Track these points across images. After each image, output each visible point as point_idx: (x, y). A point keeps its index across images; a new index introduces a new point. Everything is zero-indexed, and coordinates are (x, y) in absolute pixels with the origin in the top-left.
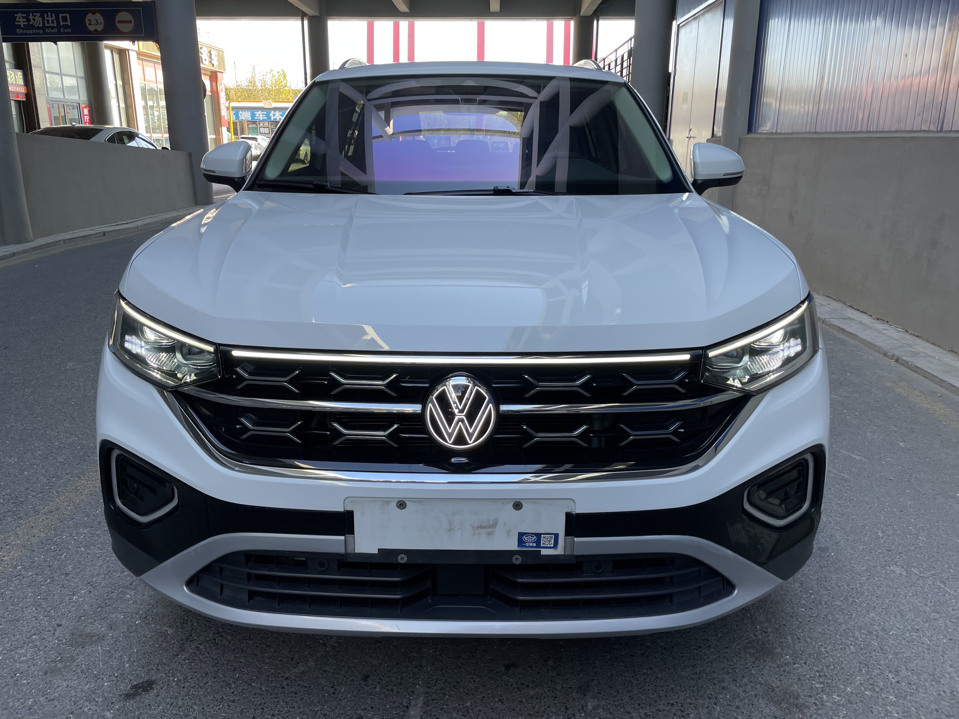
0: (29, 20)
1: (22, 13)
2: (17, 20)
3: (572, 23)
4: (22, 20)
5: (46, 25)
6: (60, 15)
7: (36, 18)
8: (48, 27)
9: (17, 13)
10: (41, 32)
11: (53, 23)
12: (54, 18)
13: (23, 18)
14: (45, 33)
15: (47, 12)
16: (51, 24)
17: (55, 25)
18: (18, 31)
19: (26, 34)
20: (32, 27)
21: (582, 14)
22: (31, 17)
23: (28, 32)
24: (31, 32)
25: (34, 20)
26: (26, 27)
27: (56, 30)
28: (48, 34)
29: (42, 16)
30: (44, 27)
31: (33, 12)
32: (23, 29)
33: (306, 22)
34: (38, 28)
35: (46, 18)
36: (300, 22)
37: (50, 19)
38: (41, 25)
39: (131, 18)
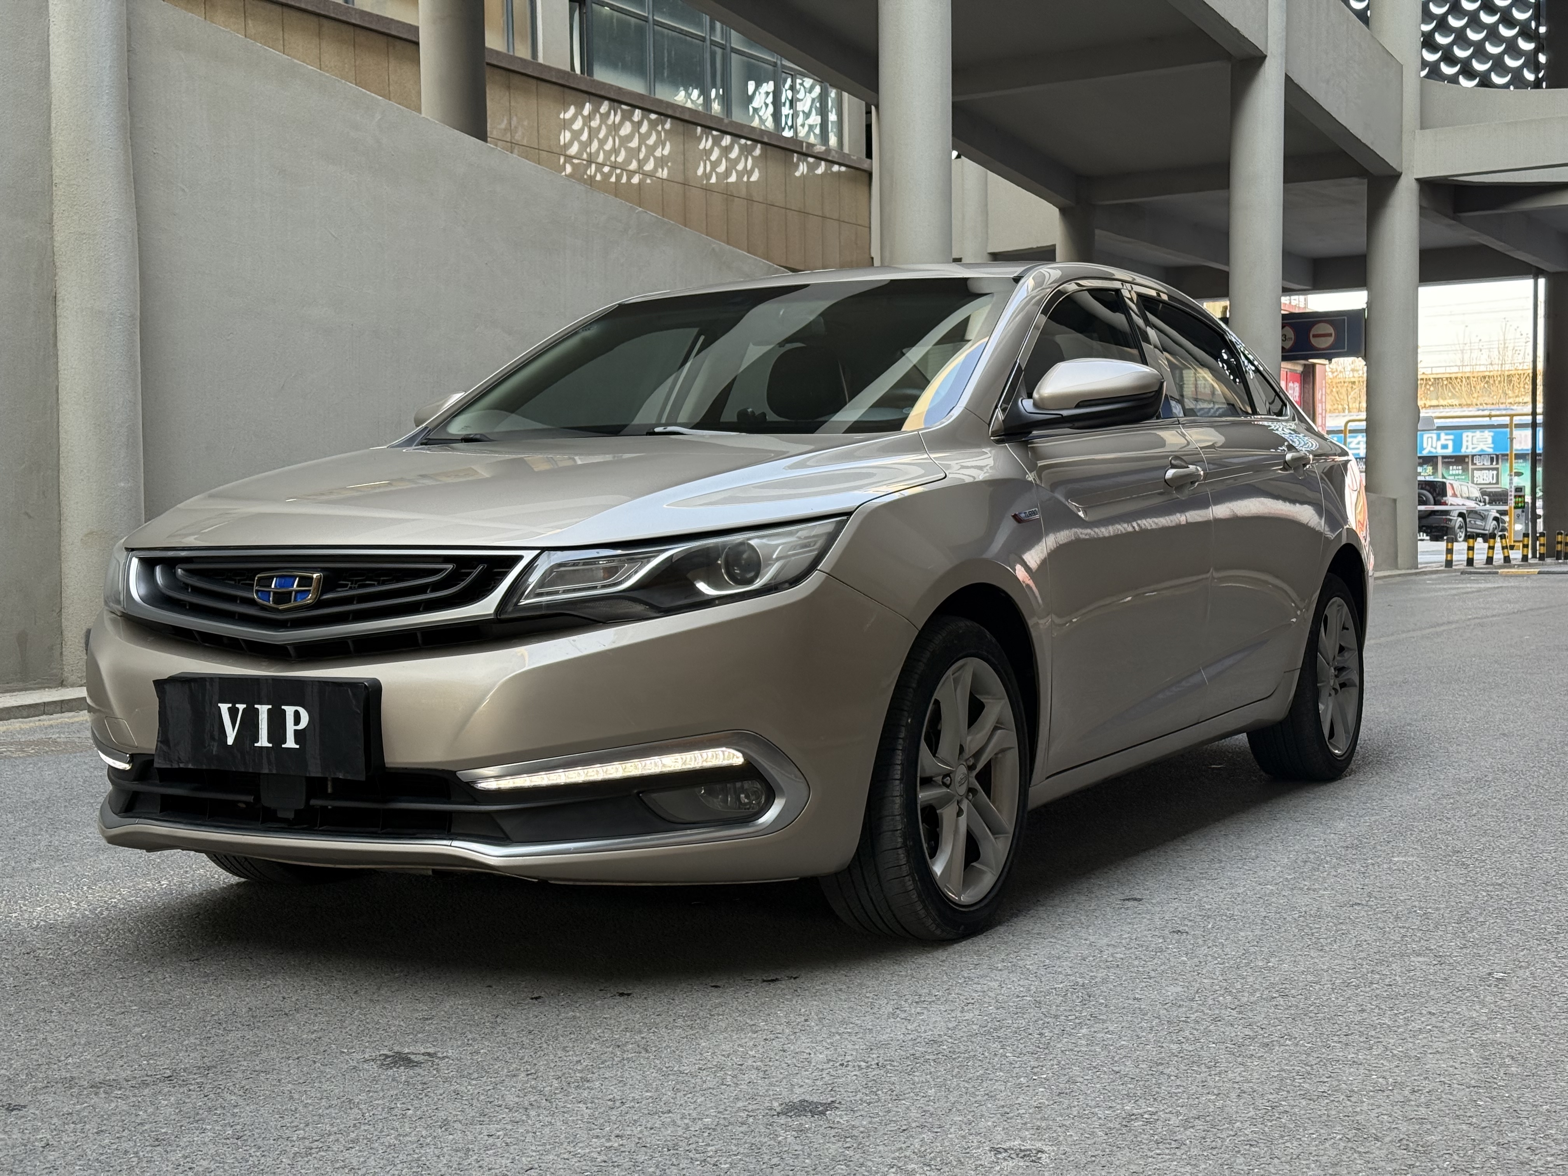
33: (1537, 281)
39: (1331, 330)
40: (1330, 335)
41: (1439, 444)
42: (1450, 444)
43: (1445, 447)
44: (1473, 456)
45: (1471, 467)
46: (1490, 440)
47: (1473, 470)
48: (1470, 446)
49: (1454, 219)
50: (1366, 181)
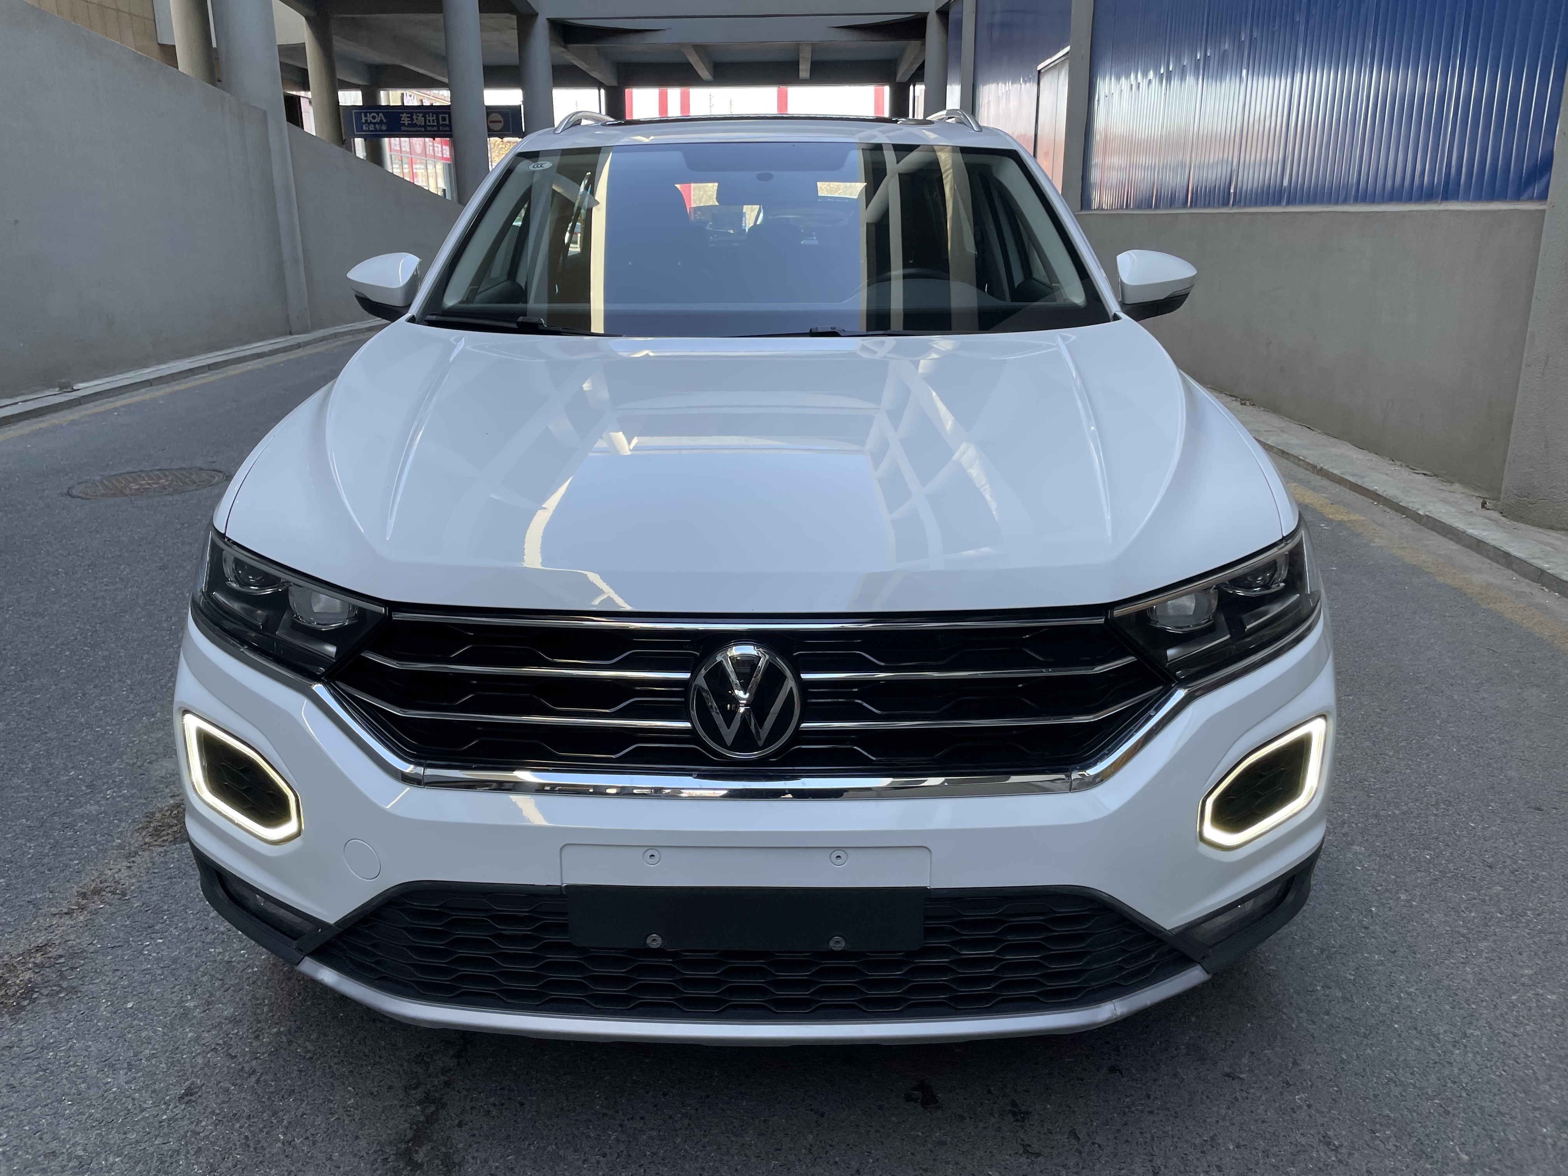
0: (412, 120)
1: (407, 113)
2: (402, 119)
3: (887, 89)
4: (406, 119)
5: (428, 123)
6: (440, 116)
7: (419, 118)
8: (429, 126)
9: (402, 113)
10: (423, 129)
11: (433, 122)
12: (435, 118)
13: (408, 117)
14: (426, 130)
15: (429, 113)
16: (431, 124)
17: (435, 124)
18: (403, 128)
19: (410, 131)
20: (415, 125)
21: (898, 80)
22: (414, 117)
23: (411, 129)
24: (415, 129)
25: (417, 119)
26: (410, 125)
27: (436, 129)
28: (429, 131)
29: (424, 116)
30: (425, 126)
31: (416, 113)
32: (407, 126)
33: (603, 91)
34: (421, 126)
35: (428, 118)
36: (597, 91)
37: (431, 119)
38: (423, 124)
39: (501, 119)
40: (500, 122)
49: (565, 47)
50: (515, 17)
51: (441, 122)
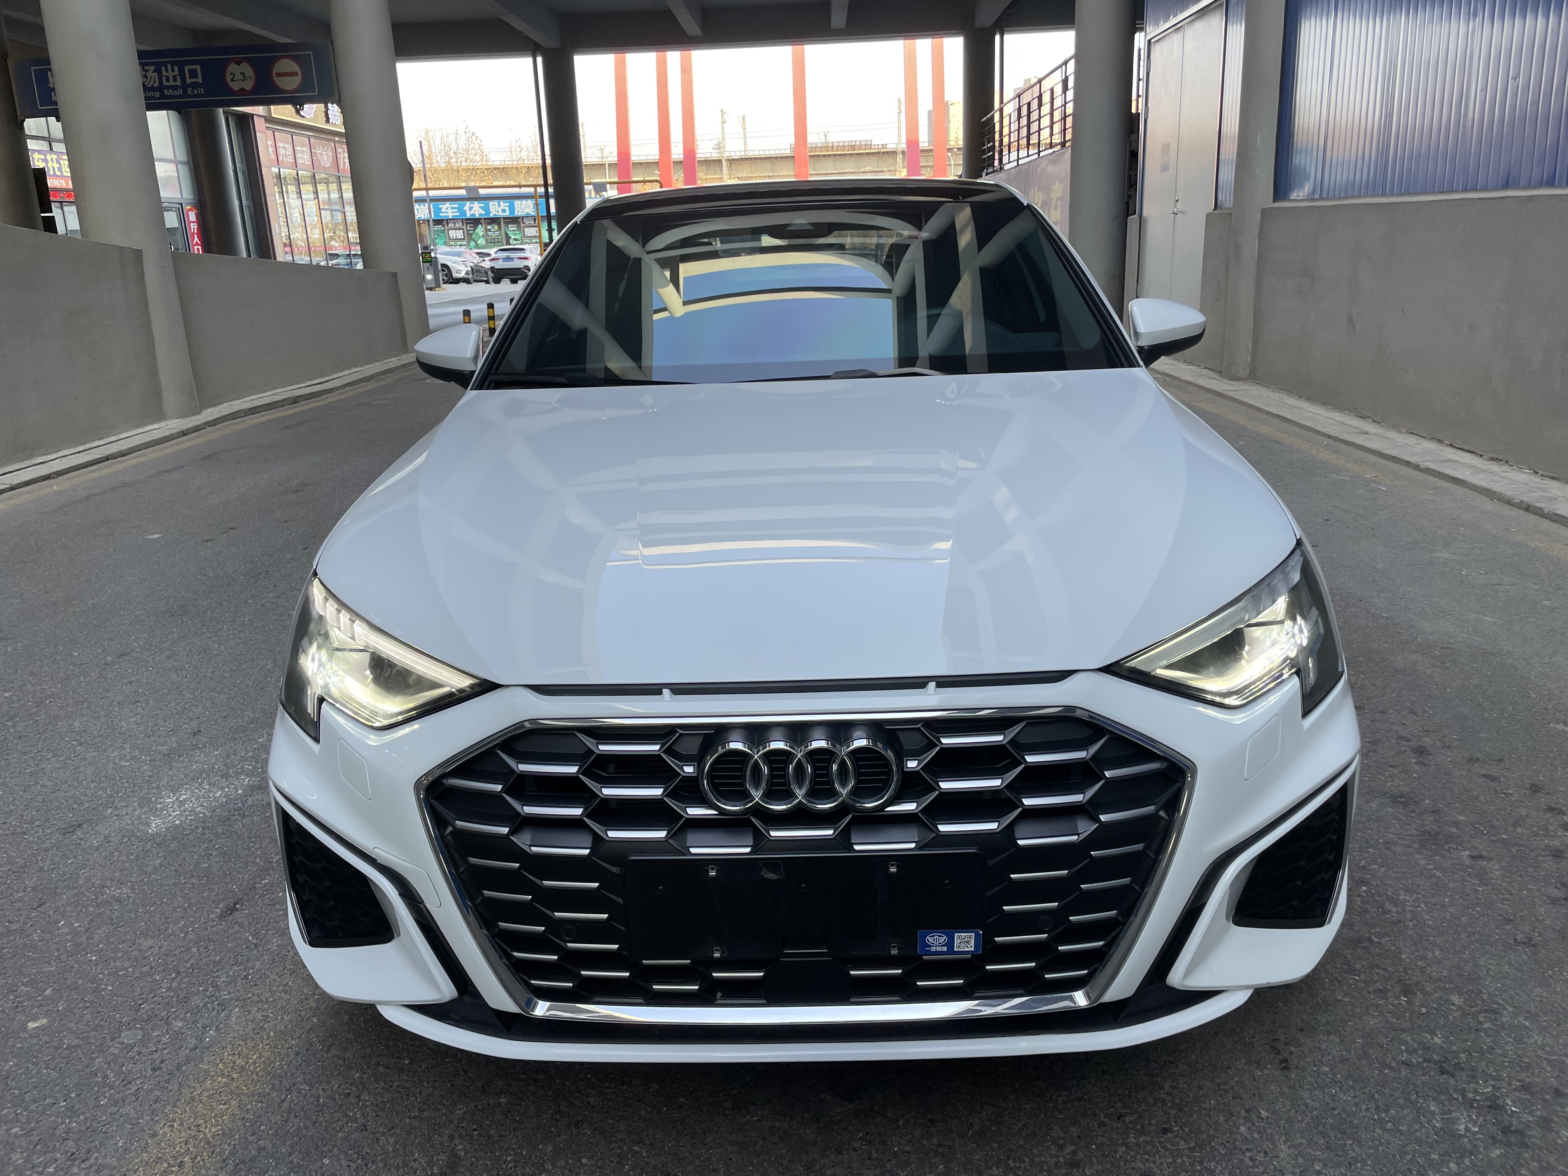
5: (165, 83)
6: (187, 68)
7: (149, 74)
8: (168, 87)
10: (158, 94)
12: (176, 72)
14: (163, 96)
15: (165, 64)
16: (172, 83)
17: (179, 83)
27: (180, 92)
28: (168, 97)
29: (158, 71)
30: (161, 88)
33: (539, 60)
34: (152, 89)
35: (164, 73)
38: (156, 85)
41: (500, 209)
42: (507, 209)
43: (504, 211)
44: (523, 217)
45: (522, 225)
46: (532, 206)
47: (524, 227)
48: (520, 211)
51: (189, 81)
